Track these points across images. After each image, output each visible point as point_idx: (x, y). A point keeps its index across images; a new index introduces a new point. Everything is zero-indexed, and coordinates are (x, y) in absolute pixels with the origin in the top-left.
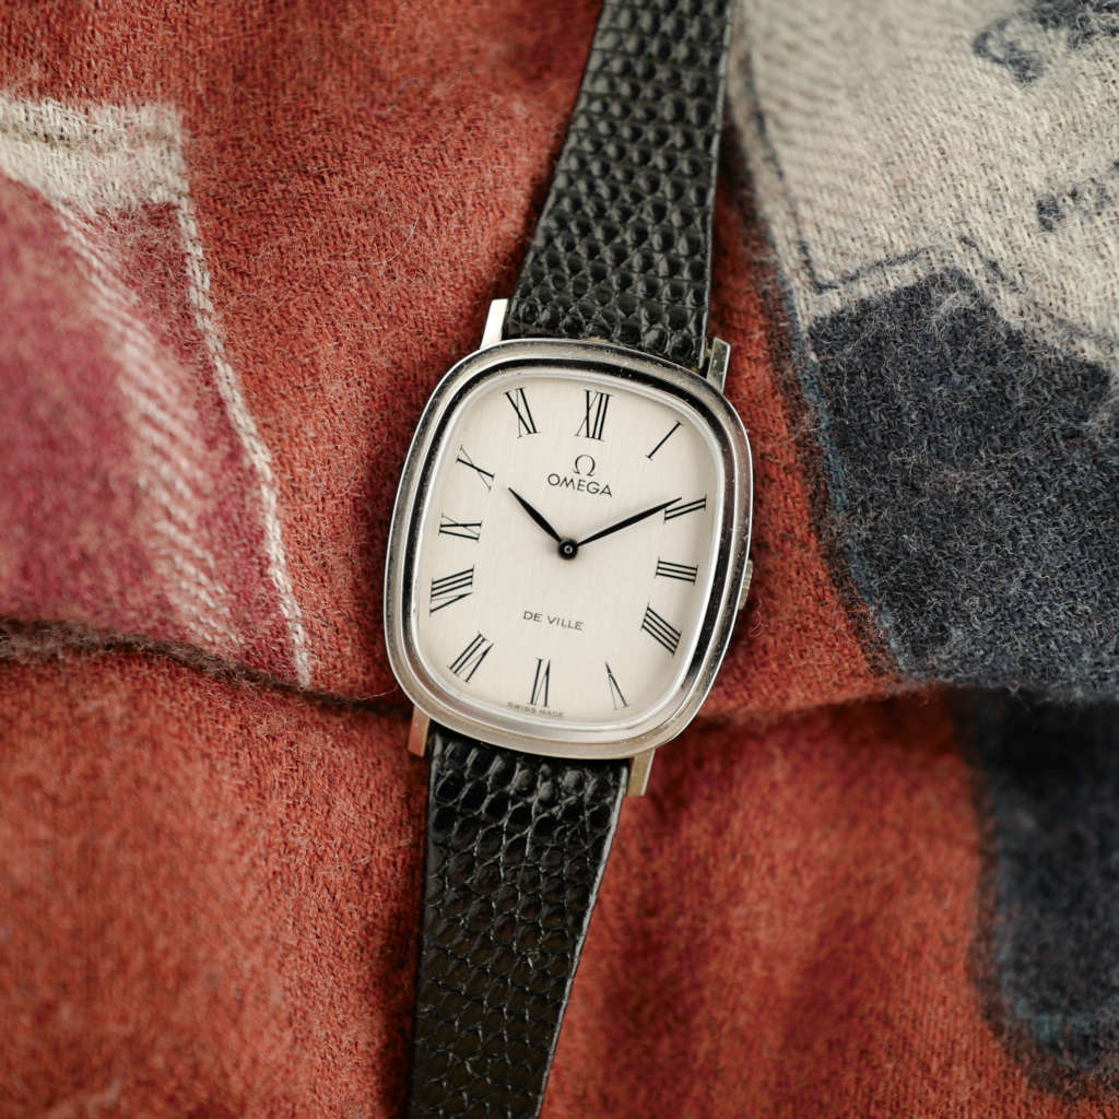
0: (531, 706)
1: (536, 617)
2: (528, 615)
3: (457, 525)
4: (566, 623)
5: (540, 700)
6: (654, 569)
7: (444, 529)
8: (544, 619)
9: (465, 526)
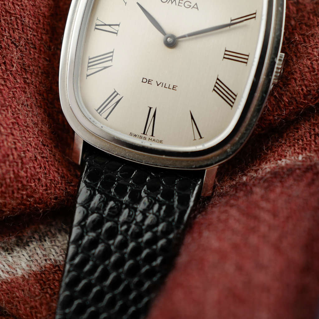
0: (144, 136)
1: (149, 81)
2: (145, 80)
3: (105, 25)
4: (167, 86)
5: (149, 132)
6: (223, 55)
7: (98, 27)
8: (154, 83)
9: (110, 25)
